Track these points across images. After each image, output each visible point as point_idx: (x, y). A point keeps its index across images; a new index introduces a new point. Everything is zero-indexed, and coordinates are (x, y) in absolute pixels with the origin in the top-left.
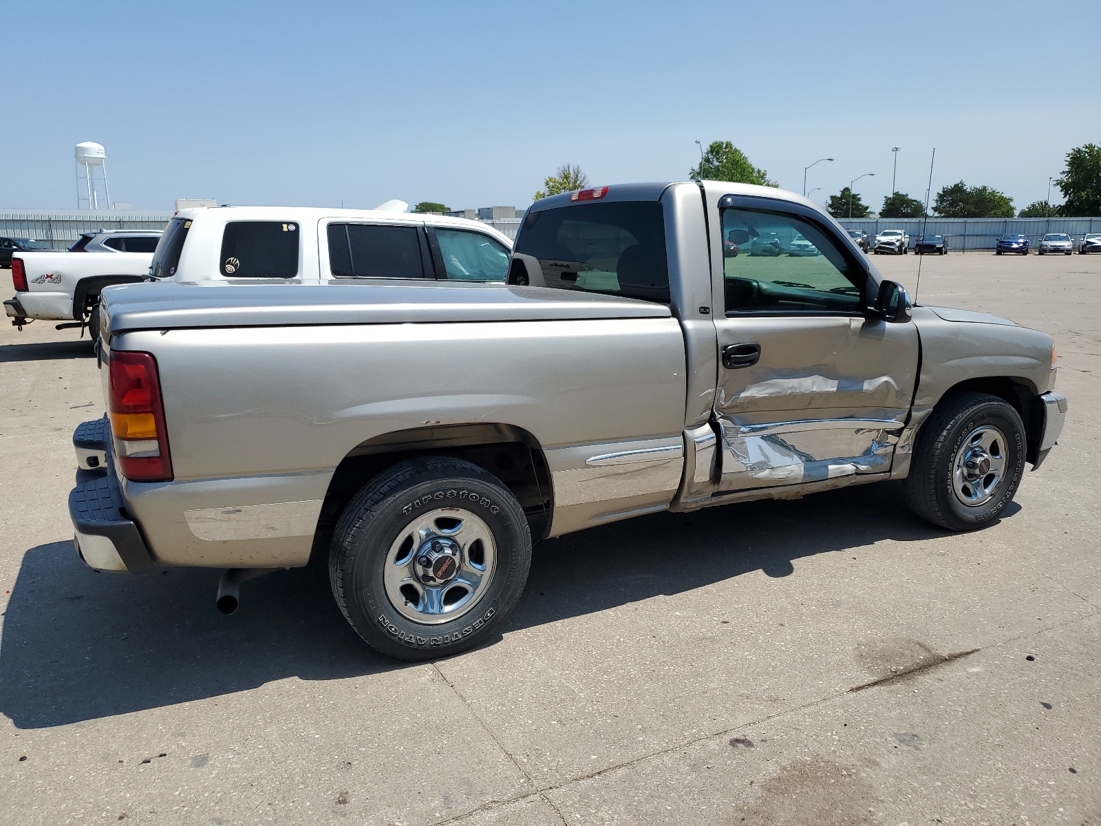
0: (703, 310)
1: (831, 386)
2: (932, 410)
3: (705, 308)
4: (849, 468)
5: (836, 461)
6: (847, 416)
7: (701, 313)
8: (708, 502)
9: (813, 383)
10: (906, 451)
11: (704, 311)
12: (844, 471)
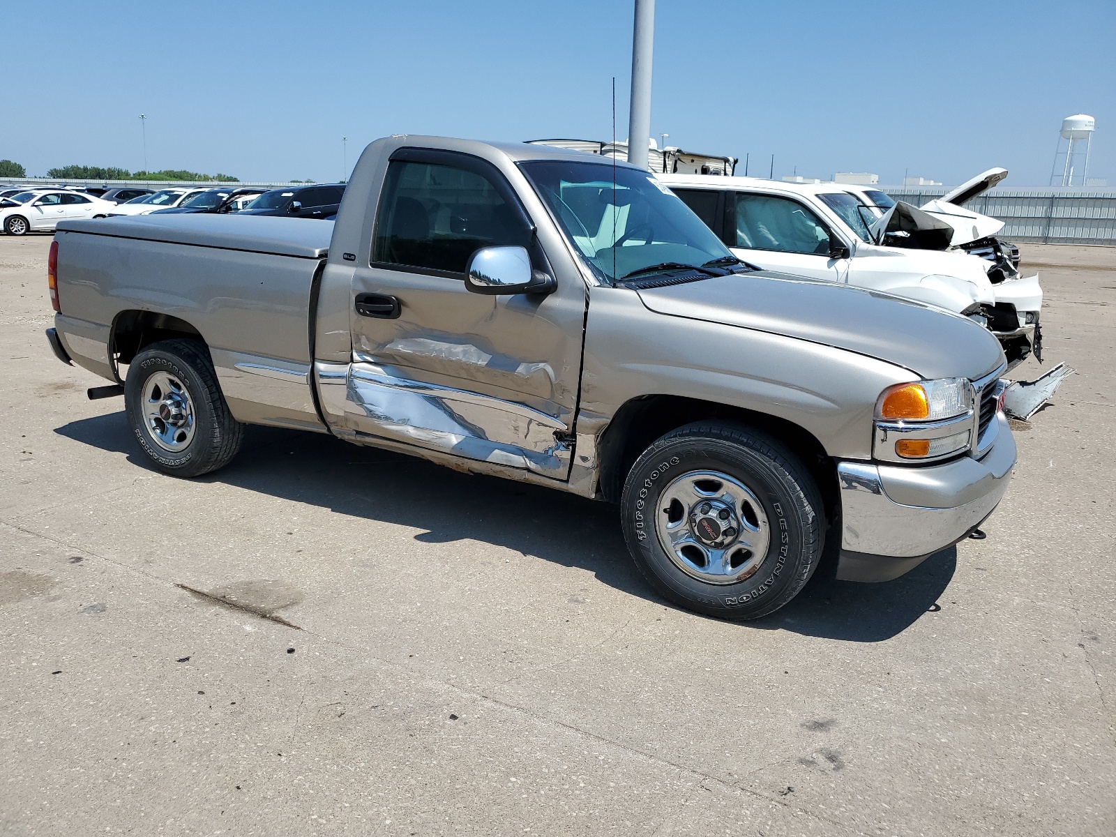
0: (346, 256)
1: (481, 360)
2: (609, 421)
3: (350, 255)
4: (519, 460)
5: (504, 448)
6: (514, 400)
7: (344, 258)
8: (353, 438)
9: (465, 352)
10: (589, 464)
11: (349, 258)
12: (510, 461)
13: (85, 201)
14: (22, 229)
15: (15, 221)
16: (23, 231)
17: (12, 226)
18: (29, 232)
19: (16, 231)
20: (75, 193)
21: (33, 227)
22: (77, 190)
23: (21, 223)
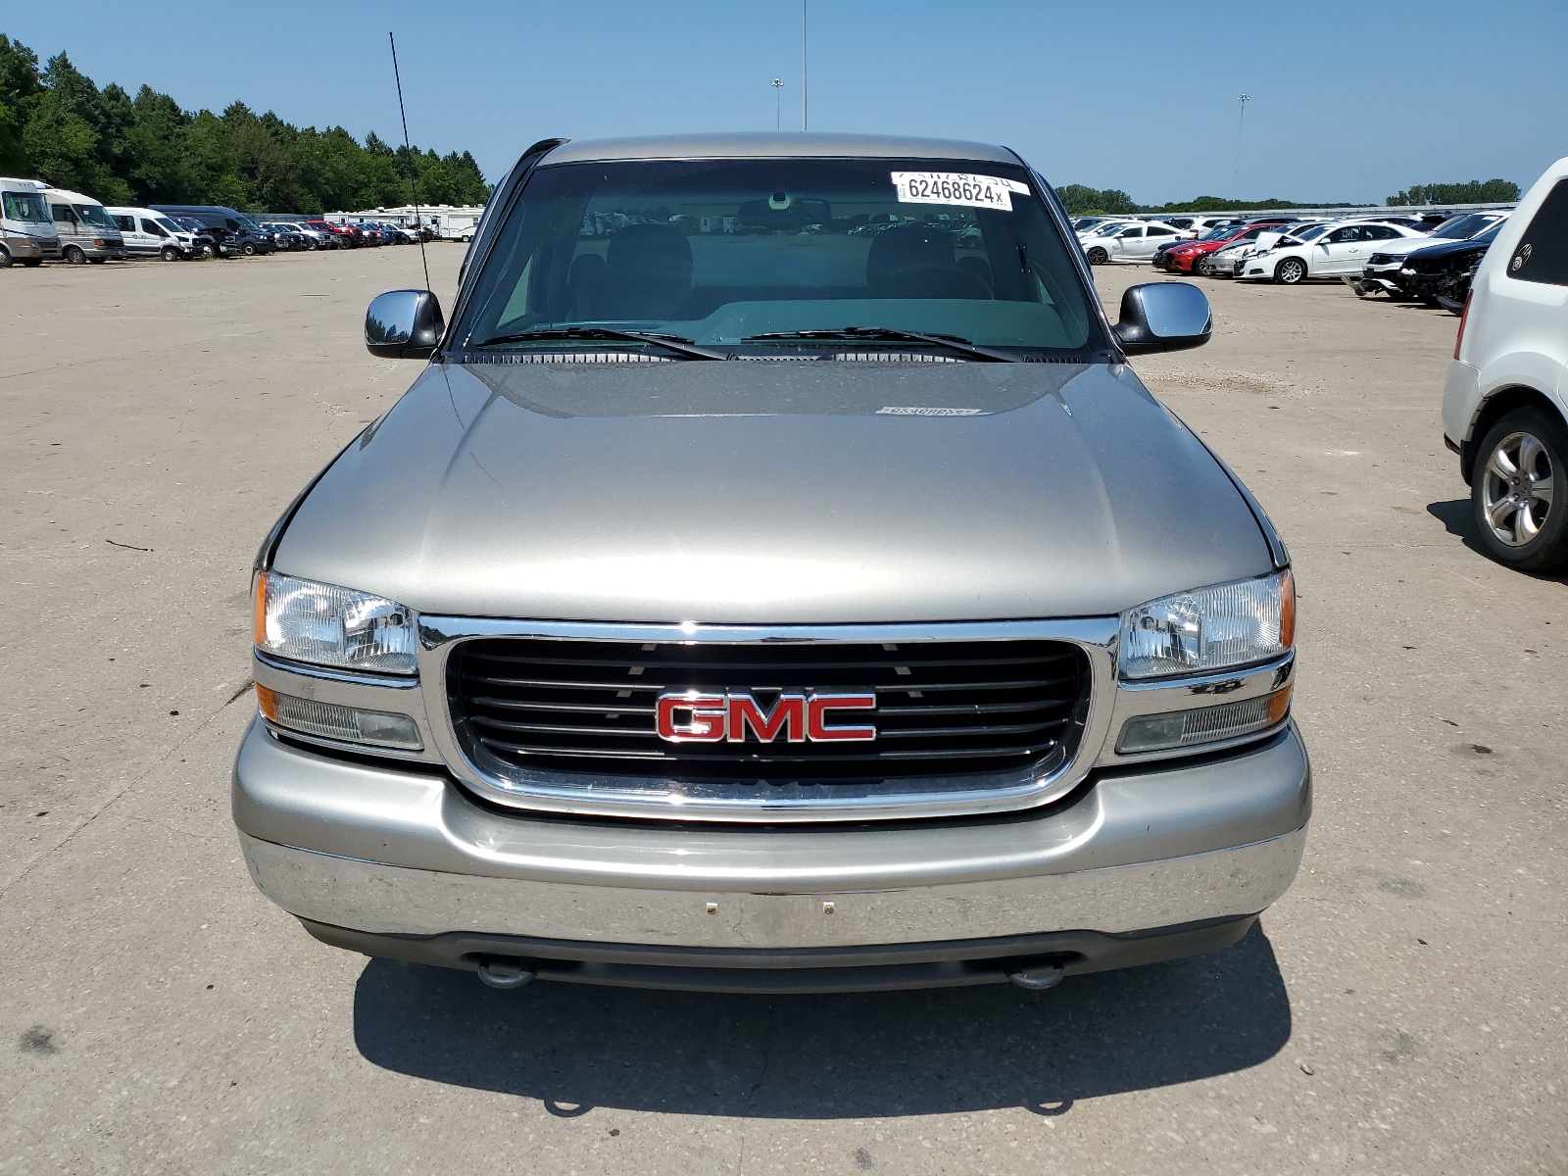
13: (1396, 235)
14: (1296, 276)
15: (1290, 265)
16: (1297, 279)
17: (1284, 271)
18: (1305, 279)
19: (1288, 278)
20: (1385, 224)
21: (1312, 272)
22: (1390, 220)
23: (1297, 268)
